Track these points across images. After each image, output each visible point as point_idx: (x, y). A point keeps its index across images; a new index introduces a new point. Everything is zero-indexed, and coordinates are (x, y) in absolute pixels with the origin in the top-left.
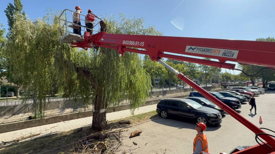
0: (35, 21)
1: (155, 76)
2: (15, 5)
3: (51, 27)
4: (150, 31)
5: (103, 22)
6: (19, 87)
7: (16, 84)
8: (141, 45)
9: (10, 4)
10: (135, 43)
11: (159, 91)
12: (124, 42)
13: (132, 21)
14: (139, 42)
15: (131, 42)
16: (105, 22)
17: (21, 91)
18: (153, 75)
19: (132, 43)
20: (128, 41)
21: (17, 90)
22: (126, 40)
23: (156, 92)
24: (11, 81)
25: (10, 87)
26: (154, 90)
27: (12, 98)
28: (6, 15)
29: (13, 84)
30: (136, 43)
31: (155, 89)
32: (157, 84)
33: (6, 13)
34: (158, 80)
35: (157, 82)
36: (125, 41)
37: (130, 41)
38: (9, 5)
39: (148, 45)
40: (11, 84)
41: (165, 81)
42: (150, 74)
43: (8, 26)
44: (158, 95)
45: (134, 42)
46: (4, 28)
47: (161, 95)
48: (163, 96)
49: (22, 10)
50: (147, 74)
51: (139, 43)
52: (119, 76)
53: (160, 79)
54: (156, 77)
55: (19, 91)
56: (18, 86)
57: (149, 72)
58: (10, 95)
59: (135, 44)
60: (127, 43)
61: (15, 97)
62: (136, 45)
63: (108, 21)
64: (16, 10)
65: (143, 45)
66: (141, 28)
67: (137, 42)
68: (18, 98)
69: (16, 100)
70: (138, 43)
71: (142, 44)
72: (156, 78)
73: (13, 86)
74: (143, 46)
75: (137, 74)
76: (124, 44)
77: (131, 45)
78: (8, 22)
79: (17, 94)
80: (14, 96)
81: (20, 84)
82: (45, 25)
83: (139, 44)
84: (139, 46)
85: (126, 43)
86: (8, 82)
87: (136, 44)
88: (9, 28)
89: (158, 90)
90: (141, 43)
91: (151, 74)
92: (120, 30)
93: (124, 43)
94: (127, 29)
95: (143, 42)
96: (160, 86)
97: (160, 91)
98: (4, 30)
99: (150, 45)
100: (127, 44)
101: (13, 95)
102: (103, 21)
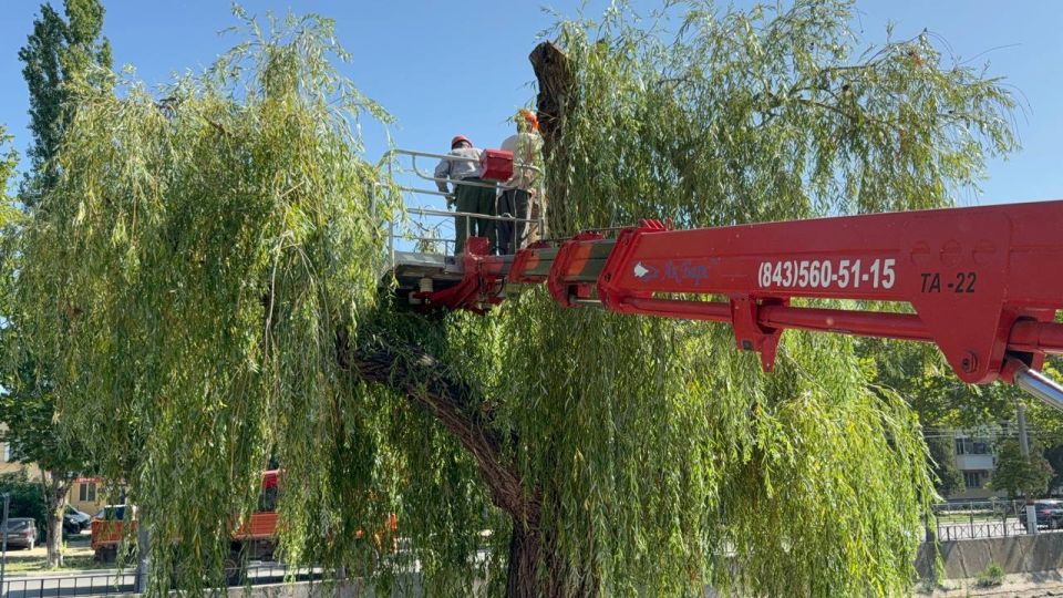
0: (167, 97)
1: (955, 413)
2: (68, 12)
3: (246, 116)
4: (892, 73)
5: (556, 52)
6: (61, 493)
7: (48, 469)
8: (876, 285)
9: (46, 11)
10: (835, 270)
11: (998, 533)
12: (767, 274)
13: (758, 23)
14: (858, 262)
15: (808, 269)
16: (566, 52)
17: (73, 513)
18: (933, 407)
19: (813, 272)
20: (788, 264)
21: (54, 511)
22: (776, 257)
23: (974, 543)
24: (27, 451)
25: (20, 488)
26: (959, 528)
27: (26, 559)
28: (23, 76)
29: (34, 472)
30: (842, 272)
31: (966, 524)
32: (974, 477)
33: (25, 64)
34: (979, 448)
35: (972, 462)
36: (769, 265)
37: (805, 264)
38: (41, 19)
39: (926, 276)
40: (23, 472)
41: (1047, 454)
42: (914, 396)
43: (31, 131)
44: (994, 573)
45: (827, 263)
46: (9, 152)
47: (1018, 570)
48: (1036, 580)
49: (101, 34)
50: (885, 399)
51: (865, 269)
52: (673, 418)
53: (1001, 439)
54: (967, 420)
55: (60, 513)
56: (61, 484)
57: (901, 386)
58: (16, 537)
59: (835, 277)
60: (784, 276)
61: (42, 551)
62: (842, 285)
63: (589, 43)
64: (69, 41)
65: (888, 278)
66: (822, 59)
67: (844, 263)
68: (54, 555)
69: (44, 567)
70: (856, 268)
71: (885, 271)
72: (960, 434)
73: (32, 487)
74: (887, 285)
75: (809, 399)
76: (767, 284)
77: (814, 285)
78: (31, 112)
79: (52, 536)
80: (37, 544)
81: (70, 474)
82: (218, 111)
83: (865, 277)
84: (866, 286)
85: (778, 279)
86: (12, 460)
87: (842, 278)
88: (34, 144)
89: (989, 529)
90: (875, 267)
91: (921, 398)
92: (668, 92)
93: (769, 275)
94: (717, 80)
95: (890, 262)
96: (1004, 492)
97: (1005, 540)
98: (12, 160)
99: (937, 275)
100: (786, 284)
101: (31, 540)
102: (557, 46)
